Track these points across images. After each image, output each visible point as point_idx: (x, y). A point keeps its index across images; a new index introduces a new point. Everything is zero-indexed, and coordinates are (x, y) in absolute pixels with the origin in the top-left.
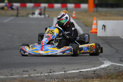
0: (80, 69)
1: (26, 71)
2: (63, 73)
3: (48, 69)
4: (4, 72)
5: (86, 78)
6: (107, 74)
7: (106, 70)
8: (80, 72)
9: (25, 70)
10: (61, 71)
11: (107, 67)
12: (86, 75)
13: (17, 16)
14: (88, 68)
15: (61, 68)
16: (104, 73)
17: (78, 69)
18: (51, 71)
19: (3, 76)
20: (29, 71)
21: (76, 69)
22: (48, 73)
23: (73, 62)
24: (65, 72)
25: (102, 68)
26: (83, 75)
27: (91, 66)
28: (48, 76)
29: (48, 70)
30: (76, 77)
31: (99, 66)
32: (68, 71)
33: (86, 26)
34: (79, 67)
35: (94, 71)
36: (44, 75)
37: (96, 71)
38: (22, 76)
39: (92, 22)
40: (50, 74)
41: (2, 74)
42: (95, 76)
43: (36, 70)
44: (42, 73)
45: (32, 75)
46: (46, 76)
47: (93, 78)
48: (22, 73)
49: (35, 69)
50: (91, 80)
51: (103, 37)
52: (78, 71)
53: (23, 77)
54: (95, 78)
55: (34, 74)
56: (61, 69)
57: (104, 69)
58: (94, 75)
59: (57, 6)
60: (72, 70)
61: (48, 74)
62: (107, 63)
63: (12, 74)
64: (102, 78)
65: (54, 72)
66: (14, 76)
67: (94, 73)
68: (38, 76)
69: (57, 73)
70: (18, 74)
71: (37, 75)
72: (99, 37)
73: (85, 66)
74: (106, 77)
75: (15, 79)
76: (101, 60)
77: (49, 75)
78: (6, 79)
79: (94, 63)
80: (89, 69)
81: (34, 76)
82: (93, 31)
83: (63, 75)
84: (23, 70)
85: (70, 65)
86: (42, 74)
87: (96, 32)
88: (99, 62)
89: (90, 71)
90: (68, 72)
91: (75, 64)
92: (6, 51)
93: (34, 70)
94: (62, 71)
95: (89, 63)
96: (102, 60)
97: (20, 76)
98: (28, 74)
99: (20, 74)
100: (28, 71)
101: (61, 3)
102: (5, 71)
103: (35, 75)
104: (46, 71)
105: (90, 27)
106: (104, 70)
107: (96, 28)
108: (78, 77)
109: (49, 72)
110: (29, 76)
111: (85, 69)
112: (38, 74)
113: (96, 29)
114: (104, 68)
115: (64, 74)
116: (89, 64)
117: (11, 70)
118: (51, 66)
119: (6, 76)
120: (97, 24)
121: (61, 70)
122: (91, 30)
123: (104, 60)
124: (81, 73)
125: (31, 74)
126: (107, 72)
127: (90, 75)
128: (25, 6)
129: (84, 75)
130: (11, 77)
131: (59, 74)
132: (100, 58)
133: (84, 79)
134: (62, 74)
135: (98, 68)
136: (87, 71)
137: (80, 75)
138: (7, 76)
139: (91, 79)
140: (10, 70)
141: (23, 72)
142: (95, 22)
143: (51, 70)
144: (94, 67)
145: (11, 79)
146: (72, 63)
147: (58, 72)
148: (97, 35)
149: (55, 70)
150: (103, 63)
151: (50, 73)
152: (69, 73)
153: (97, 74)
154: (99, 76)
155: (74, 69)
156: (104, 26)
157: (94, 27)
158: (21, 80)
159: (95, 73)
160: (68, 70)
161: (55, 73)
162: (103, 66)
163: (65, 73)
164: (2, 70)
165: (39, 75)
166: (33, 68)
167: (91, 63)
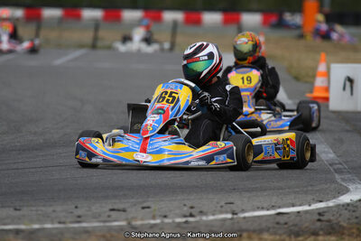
0: (280, 207)
1: (119, 210)
2: (229, 216)
3: (185, 205)
4: (54, 211)
5: (297, 235)
6: (357, 223)
7: (354, 211)
8: (279, 214)
9: (116, 207)
10: (221, 212)
11: (358, 203)
12: (295, 225)
13: (94, 46)
14: (300, 205)
15: (223, 203)
16: (349, 219)
17: (273, 207)
18: (192, 211)
19: (53, 223)
20: (129, 210)
21: (265, 205)
22: (185, 216)
23: (258, 185)
24: (234, 213)
25: (343, 206)
26: (286, 224)
27: (310, 197)
28: (185, 225)
29: (185, 209)
30: (268, 230)
31: (334, 198)
32: (243, 211)
33: (297, 78)
34: (274, 200)
35: (321, 213)
36: (173, 222)
37: (324, 212)
38: (108, 224)
39: (315, 69)
40: (191, 219)
41: (48, 217)
42: (322, 229)
43: (148, 207)
44: (165, 217)
45: (139, 223)
46: (179, 225)
47: (315, 234)
48: (109, 216)
49: (145, 205)
50: (312, 238)
51: (347, 112)
52: (272, 212)
53: (110, 228)
54: (321, 233)
55: (142, 219)
56: (222, 207)
57: (350, 208)
58: (319, 224)
59: (212, 18)
60: (254, 210)
61: (184, 220)
62: (356, 188)
63: (79, 219)
64: (343, 234)
65: (201, 213)
66: (84, 225)
67: (319, 220)
68: (155, 225)
69: (211, 218)
70: (96, 217)
71: (152, 222)
72: (334, 112)
73: (293, 197)
74: (354, 231)
75: (86, 231)
76: (339, 181)
77: (186, 222)
78: (61, 232)
79: (318, 191)
80: (306, 208)
81: (142, 225)
82: (316, 94)
83: (228, 223)
84: (111, 207)
85: (248, 194)
86: (166, 220)
87: (327, 99)
88: (333, 186)
89: (306, 212)
90: (242, 215)
91: (265, 190)
92: (60, 151)
93: (143, 208)
94: (227, 212)
95: (305, 189)
96: (343, 180)
97: (102, 224)
98: (126, 219)
99: (101, 219)
100: (124, 211)
101: (224, 11)
102: (59, 208)
103: (146, 222)
104: (177, 211)
105: (306, 82)
106: (349, 211)
107: (325, 84)
108: (271, 230)
109: (188, 214)
110: (129, 223)
111: (293, 206)
112: (154, 218)
113: (327, 89)
114: (348, 205)
115: (232, 219)
116: (306, 193)
117: (76, 207)
118: (192, 197)
119: (60, 223)
120: (327, 74)
121: (223, 209)
122: (311, 92)
123: (350, 180)
124: (282, 219)
125: (135, 218)
126: (357, 218)
127: (307, 224)
128: (118, 18)
129: (291, 224)
130: (76, 225)
131: (216, 220)
132: (337, 176)
133: (290, 236)
134: (225, 220)
135: (331, 204)
136: (299, 212)
137: (279, 223)
138: (64, 223)
139: (309, 236)
140: (74, 206)
141: (112, 213)
142: (322, 68)
143: (192, 208)
144: (321, 201)
145: (77, 232)
146: (255, 190)
147: (213, 215)
148: (327, 106)
149: (204, 210)
150: (347, 191)
151: (191, 215)
152: (245, 218)
153: (329, 221)
154: (333, 229)
155: (259, 204)
156: (350, 80)
157: (320, 82)
158: (104, 236)
159: (322, 218)
160: (244, 207)
161: (204, 218)
162: (345, 199)
163: (235, 216)
164: (51, 206)
165: (158, 221)
166: (140, 200)
167: (310, 188)
